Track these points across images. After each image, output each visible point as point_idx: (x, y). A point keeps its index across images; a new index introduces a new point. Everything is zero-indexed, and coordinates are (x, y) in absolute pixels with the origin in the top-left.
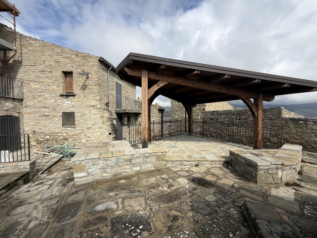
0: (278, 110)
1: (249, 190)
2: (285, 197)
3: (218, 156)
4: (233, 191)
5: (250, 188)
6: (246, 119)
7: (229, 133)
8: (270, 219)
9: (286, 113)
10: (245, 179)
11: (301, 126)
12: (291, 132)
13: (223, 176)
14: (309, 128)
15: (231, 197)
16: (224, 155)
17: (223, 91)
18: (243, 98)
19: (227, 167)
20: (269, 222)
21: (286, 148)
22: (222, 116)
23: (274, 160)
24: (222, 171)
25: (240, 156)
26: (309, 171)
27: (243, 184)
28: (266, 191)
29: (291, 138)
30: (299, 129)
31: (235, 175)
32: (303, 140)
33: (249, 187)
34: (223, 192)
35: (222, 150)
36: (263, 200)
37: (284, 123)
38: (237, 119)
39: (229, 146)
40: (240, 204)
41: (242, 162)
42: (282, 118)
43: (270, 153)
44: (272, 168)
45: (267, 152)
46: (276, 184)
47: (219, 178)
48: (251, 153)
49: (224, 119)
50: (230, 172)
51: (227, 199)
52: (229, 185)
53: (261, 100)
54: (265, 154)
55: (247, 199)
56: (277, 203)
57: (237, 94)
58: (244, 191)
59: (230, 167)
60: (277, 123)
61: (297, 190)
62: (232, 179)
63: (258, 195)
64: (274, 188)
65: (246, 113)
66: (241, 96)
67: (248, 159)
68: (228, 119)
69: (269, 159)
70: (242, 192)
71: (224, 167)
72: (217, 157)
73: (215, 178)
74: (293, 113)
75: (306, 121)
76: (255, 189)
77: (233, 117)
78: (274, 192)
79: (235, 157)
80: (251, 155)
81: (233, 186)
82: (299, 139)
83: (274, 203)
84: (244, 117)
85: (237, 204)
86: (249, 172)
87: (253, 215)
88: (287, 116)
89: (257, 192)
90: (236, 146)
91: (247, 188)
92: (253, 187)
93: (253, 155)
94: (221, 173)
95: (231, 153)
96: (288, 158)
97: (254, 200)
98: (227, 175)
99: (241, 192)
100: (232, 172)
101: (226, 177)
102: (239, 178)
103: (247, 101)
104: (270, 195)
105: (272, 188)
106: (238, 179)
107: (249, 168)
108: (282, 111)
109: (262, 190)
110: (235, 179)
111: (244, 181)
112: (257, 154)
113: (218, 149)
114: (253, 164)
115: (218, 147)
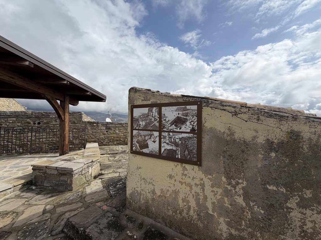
0: (79, 115)
1: (66, 203)
2: (96, 189)
3: (10, 180)
4: (47, 217)
5: (66, 200)
6: (48, 123)
7: (23, 143)
8: (96, 218)
9: (85, 117)
10: (58, 193)
11: (95, 128)
12: (89, 133)
13: (25, 206)
14: (99, 129)
15: (45, 229)
16: (22, 175)
17: (19, 82)
18: (49, 97)
19: (30, 189)
20: (96, 222)
21: (89, 147)
22: (9, 119)
23: (85, 160)
24: (22, 199)
25: (50, 168)
26: (103, 160)
27: (58, 200)
28: (82, 193)
29: (89, 138)
30: (94, 130)
31: (45, 194)
32: (96, 138)
33: (64, 200)
34: (30, 231)
35: (14, 169)
36: (82, 204)
37: (84, 125)
38: (34, 124)
39: (26, 160)
40: (60, 228)
41: (53, 174)
42: (83, 121)
43: (79, 155)
44: (85, 168)
45: (77, 154)
46: (88, 181)
47: (17, 213)
48: (62, 160)
49: (13, 124)
50: (36, 194)
51: (40, 235)
52: (38, 213)
53: (68, 103)
54: (76, 157)
55: (67, 215)
56: (93, 199)
57: (41, 91)
58: (61, 208)
59: (34, 188)
60: (79, 126)
61: (101, 179)
62: (40, 202)
63: (76, 203)
64: (87, 186)
65: (48, 117)
66: (46, 95)
67: (62, 168)
68: (22, 123)
69: (81, 160)
70: (59, 210)
71: (22, 192)
72: (9, 182)
73: (9, 218)
74: (89, 117)
75: (98, 123)
76: (71, 198)
77: (28, 120)
78: (89, 190)
79: (41, 171)
80: (63, 162)
81: (45, 212)
82: (94, 138)
83: (91, 201)
84: (44, 121)
85: (57, 230)
86: (62, 182)
87: (81, 229)
88: (86, 120)
89: (74, 199)
90: (37, 157)
91: (64, 201)
92: (69, 197)
93: (65, 162)
94: (20, 203)
95: (35, 168)
96: (94, 154)
97: (74, 210)
98: (32, 202)
99: (57, 211)
100: (38, 194)
101: (30, 205)
102: (50, 195)
103: (53, 102)
104: (86, 195)
105: (86, 187)
106: (50, 197)
107: (62, 178)
108: (83, 115)
109: (78, 195)
110: (45, 200)
111: (58, 195)
112: (69, 158)
113: (7, 169)
114: (67, 171)
115: (5, 167)
